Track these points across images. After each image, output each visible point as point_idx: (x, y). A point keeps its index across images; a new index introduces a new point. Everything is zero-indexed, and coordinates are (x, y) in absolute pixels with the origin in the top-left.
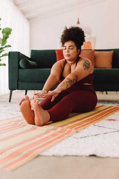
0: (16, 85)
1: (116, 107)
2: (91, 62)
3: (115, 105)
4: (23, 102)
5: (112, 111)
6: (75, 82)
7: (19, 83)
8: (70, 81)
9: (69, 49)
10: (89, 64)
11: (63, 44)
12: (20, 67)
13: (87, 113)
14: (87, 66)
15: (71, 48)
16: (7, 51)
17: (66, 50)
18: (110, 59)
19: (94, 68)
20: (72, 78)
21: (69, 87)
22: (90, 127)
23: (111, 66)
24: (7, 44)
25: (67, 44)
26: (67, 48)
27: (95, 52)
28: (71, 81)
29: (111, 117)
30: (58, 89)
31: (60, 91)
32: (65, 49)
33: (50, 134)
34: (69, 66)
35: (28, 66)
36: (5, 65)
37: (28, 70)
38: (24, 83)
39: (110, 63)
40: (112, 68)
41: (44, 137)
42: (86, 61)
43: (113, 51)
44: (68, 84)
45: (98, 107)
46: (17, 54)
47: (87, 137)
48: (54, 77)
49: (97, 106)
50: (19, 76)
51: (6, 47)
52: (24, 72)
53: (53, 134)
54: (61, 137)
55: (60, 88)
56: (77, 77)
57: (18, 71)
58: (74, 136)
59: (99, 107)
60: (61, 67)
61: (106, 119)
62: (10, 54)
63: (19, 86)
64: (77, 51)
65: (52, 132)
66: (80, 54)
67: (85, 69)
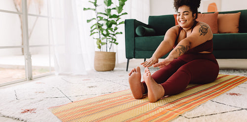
0: (133, 54)
1: (243, 77)
2: (209, 27)
3: (241, 75)
4: (133, 73)
5: (237, 82)
6: (188, 49)
7: (136, 51)
8: (183, 48)
9: (183, 15)
10: (207, 29)
11: (177, 9)
12: (136, 35)
13: (206, 85)
14: (204, 31)
15: (185, 13)
16: (123, 18)
17: (180, 17)
18: (236, 22)
19: (213, 33)
20: (185, 45)
21: (181, 54)
22: (207, 104)
23: (237, 30)
24: (123, 12)
25: (181, 10)
26: (181, 14)
27: (219, 15)
28: (185, 48)
29: (235, 90)
30: (170, 57)
31: (172, 60)
32: (179, 15)
33: (158, 112)
34: (184, 32)
35: (145, 33)
36: (121, 33)
37: (145, 37)
38: (140, 51)
39: (236, 27)
40: (239, 32)
41: (151, 116)
42: (204, 26)
43: (240, 13)
44: (181, 52)
45: (220, 78)
46: (133, 22)
47: (200, 117)
48: (167, 43)
49: (219, 76)
50: (136, 45)
51: (122, 14)
52: (141, 40)
53: (162, 112)
54: (169, 117)
55: (172, 56)
56: (190, 43)
57: (135, 39)
58: (185, 115)
59: (222, 77)
60: (176, 34)
61: (228, 92)
62: (127, 22)
63: (136, 54)
64: (193, 16)
65: (161, 110)
66: (196, 18)
67: (201, 34)
